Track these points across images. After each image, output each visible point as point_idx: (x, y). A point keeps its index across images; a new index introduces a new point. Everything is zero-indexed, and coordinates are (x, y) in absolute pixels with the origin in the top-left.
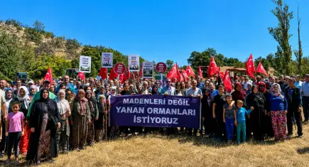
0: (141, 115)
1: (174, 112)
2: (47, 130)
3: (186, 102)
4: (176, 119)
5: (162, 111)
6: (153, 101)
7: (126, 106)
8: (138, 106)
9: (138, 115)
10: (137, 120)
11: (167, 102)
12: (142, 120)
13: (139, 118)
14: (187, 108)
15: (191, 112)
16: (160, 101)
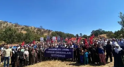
0: (53, 54)
1: (64, 53)
2: (19, 60)
3: (68, 50)
4: (65, 55)
5: (60, 53)
6: (57, 49)
7: (49, 51)
8: (53, 51)
9: (52, 54)
10: (52, 55)
11: (62, 50)
12: (54, 55)
13: (53, 55)
14: (68, 52)
15: (69, 53)
16: (60, 49)
